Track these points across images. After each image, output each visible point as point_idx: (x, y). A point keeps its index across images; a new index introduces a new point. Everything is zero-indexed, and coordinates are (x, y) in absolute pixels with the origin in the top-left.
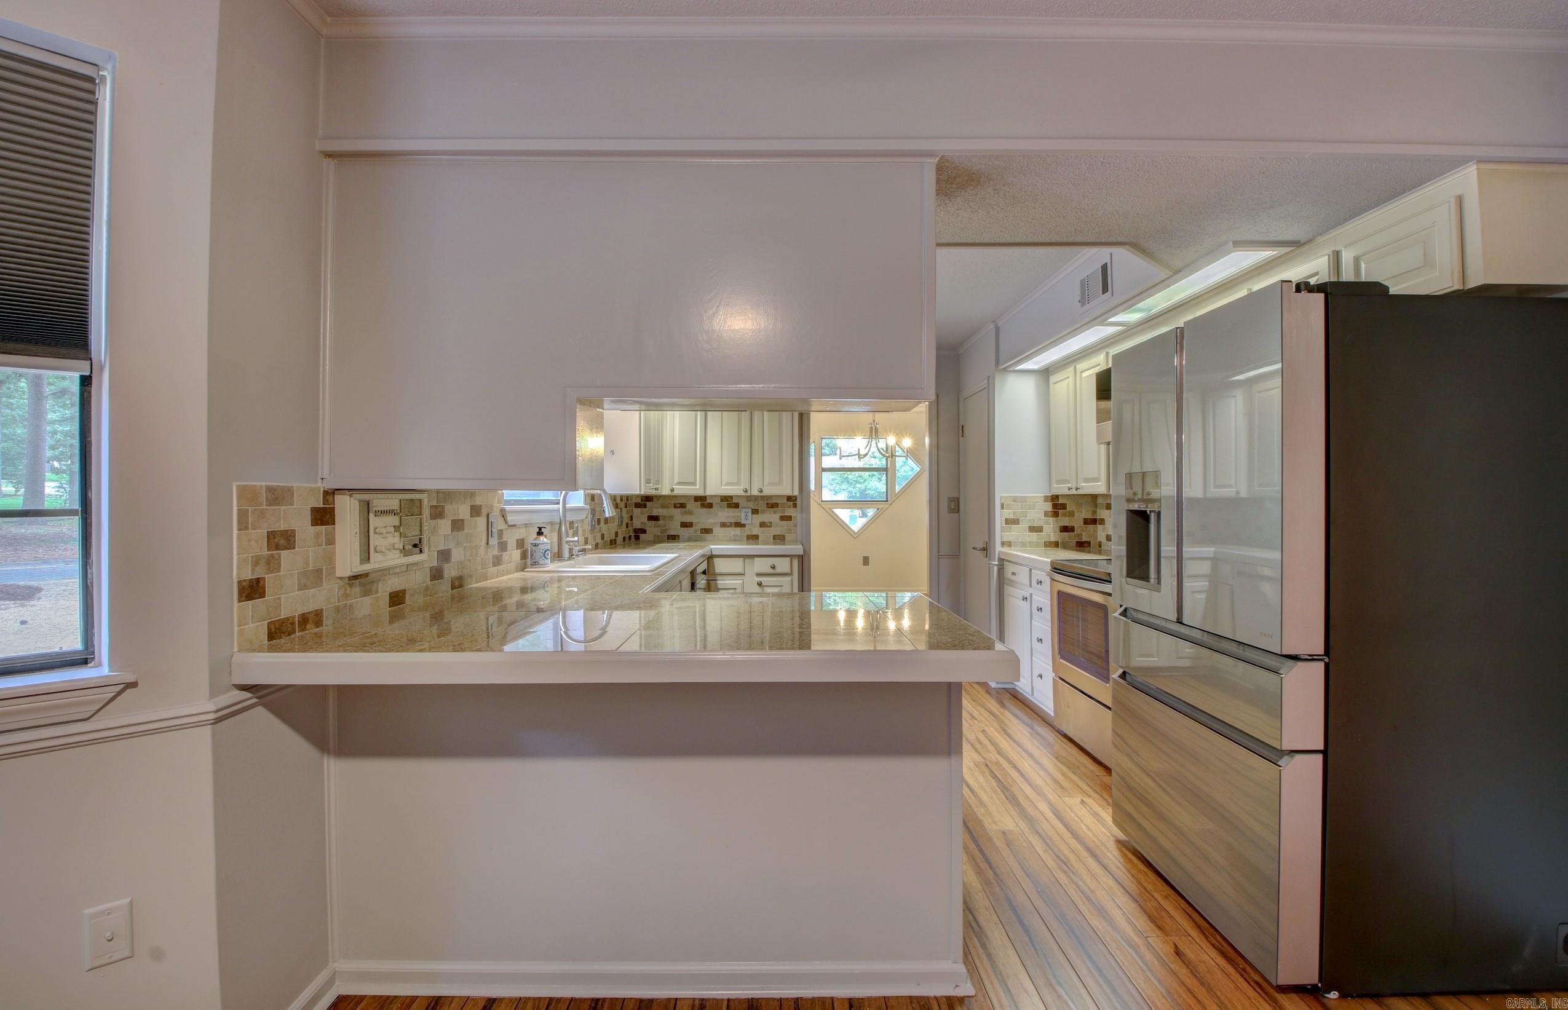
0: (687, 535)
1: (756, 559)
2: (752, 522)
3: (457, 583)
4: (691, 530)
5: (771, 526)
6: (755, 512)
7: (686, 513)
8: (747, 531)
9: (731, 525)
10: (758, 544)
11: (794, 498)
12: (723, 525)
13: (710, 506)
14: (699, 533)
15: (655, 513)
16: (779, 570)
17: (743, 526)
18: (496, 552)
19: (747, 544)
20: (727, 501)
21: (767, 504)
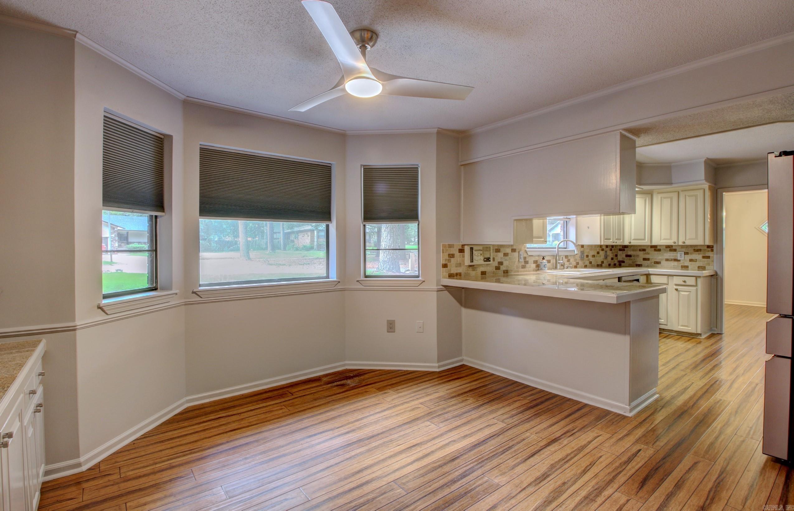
0: (646, 265)
1: (675, 277)
2: (684, 259)
3: (505, 272)
4: (648, 262)
5: (696, 261)
6: (686, 253)
7: (646, 254)
8: (681, 263)
9: (671, 260)
10: (688, 270)
11: (711, 246)
12: (667, 260)
13: (659, 250)
14: (653, 264)
15: (629, 253)
16: (688, 283)
17: (679, 261)
18: (523, 264)
19: (681, 270)
20: (669, 248)
21: (694, 249)
